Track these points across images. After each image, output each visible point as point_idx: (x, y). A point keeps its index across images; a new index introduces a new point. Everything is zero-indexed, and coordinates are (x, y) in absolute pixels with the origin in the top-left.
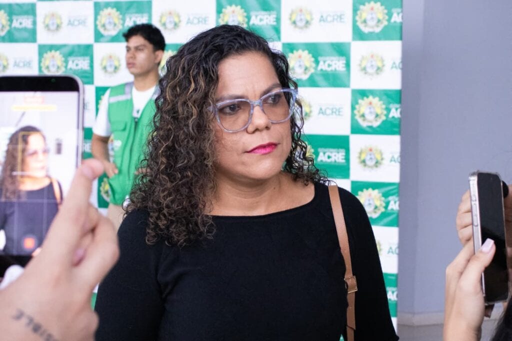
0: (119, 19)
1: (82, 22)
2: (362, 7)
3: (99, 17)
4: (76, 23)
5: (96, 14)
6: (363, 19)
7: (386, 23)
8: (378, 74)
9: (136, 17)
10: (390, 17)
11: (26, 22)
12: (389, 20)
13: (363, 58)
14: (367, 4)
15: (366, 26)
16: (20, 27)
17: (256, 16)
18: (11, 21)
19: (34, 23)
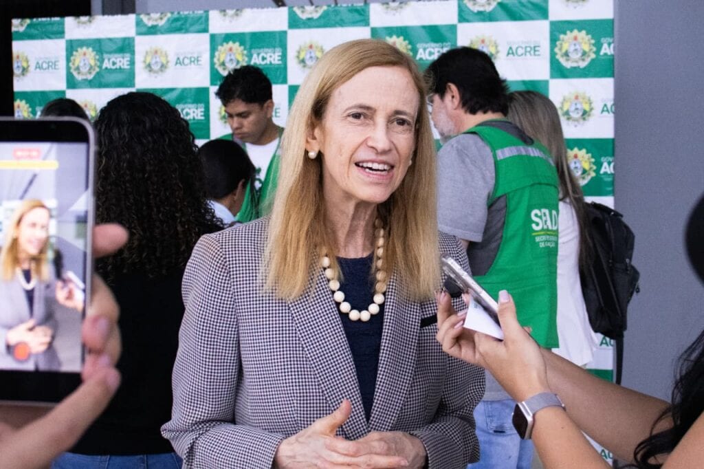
0: (243, 55)
1: (196, 60)
2: (562, 36)
3: (217, 54)
4: (187, 61)
5: (213, 49)
6: (564, 51)
7: (593, 56)
8: (584, 119)
9: (266, 53)
10: (599, 49)
11: (122, 62)
12: (597, 52)
13: (564, 100)
14: (568, 32)
15: (567, 60)
16: (114, 67)
17: (425, 49)
18: (102, 61)
19: (132, 63)
